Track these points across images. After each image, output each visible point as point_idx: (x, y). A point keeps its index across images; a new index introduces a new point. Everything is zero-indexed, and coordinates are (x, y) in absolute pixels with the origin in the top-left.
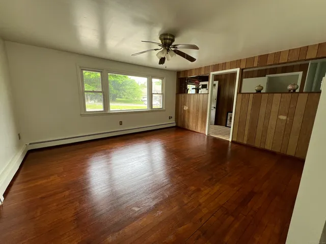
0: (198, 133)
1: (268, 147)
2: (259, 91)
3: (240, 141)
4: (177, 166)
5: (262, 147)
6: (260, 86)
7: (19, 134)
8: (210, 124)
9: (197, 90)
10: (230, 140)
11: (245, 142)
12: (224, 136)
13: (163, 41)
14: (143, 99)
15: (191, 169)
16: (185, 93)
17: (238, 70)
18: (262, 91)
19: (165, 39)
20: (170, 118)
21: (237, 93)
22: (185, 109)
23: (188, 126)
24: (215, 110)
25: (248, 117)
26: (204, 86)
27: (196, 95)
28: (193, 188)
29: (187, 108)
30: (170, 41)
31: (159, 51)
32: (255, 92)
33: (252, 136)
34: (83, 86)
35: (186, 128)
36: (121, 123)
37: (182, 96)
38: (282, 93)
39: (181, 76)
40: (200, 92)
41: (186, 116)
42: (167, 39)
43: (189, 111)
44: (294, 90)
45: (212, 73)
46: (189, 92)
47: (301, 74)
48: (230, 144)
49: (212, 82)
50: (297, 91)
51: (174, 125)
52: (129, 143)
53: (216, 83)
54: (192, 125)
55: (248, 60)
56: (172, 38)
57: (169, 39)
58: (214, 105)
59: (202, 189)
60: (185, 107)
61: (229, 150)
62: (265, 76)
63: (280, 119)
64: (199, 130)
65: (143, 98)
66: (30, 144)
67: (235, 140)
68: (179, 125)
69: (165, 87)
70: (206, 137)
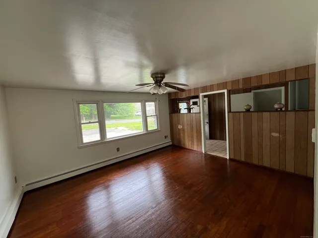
0: (195, 151)
1: (267, 164)
2: (248, 111)
3: (237, 158)
4: (179, 198)
5: (260, 164)
6: (248, 105)
7: (15, 178)
8: (206, 139)
9: (189, 109)
10: (228, 158)
11: (243, 159)
12: (220, 153)
13: (155, 79)
14: (137, 114)
15: (195, 200)
16: (178, 112)
17: (225, 91)
18: (251, 110)
19: (156, 77)
20: (166, 137)
21: (228, 112)
22: (179, 127)
23: (184, 144)
24: (208, 125)
25: (242, 135)
26: (195, 103)
27: (189, 114)
28: (199, 227)
29: (181, 127)
30: (161, 79)
31: (151, 87)
32: (245, 110)
33: (248, 153)
34: (80, 120)
35: (183, 146)
36: (118, 150)
37: (174, 115)
38: (270, 111)
39: (173, 97)
40: (192, 112)
41: (182, 135)
42: (158, 77)
43: (183, 130)
44: (281, 109)
45: (201, 95)
46: (182, 112)
47: (283, 88)
48: (228, 162)
49: (203, 99)
50: (283, 109)
51: (171, 143)
52: (127, 171)
53: (206, 99)
54: (188, 144)
55: (233, 82)
56: (162, 76)
57: (160, 77)
58: (207, 120)
59: (209, 227)
60: (179, 126)
61: (229, 170)
62: (250, 92)
63: (273, 136)
64: (195, 148)
65: (137, 112)
66: (27, 185)
67: (232, 157)
68: (176, 143)
69: (159, 110)
70: (203, 155)
